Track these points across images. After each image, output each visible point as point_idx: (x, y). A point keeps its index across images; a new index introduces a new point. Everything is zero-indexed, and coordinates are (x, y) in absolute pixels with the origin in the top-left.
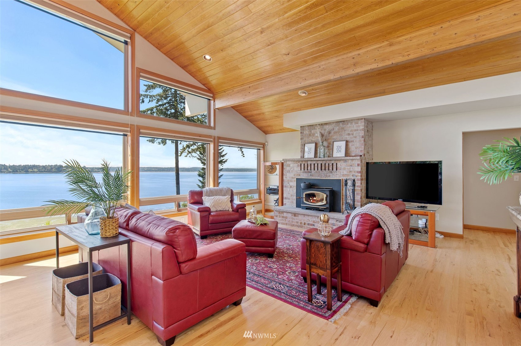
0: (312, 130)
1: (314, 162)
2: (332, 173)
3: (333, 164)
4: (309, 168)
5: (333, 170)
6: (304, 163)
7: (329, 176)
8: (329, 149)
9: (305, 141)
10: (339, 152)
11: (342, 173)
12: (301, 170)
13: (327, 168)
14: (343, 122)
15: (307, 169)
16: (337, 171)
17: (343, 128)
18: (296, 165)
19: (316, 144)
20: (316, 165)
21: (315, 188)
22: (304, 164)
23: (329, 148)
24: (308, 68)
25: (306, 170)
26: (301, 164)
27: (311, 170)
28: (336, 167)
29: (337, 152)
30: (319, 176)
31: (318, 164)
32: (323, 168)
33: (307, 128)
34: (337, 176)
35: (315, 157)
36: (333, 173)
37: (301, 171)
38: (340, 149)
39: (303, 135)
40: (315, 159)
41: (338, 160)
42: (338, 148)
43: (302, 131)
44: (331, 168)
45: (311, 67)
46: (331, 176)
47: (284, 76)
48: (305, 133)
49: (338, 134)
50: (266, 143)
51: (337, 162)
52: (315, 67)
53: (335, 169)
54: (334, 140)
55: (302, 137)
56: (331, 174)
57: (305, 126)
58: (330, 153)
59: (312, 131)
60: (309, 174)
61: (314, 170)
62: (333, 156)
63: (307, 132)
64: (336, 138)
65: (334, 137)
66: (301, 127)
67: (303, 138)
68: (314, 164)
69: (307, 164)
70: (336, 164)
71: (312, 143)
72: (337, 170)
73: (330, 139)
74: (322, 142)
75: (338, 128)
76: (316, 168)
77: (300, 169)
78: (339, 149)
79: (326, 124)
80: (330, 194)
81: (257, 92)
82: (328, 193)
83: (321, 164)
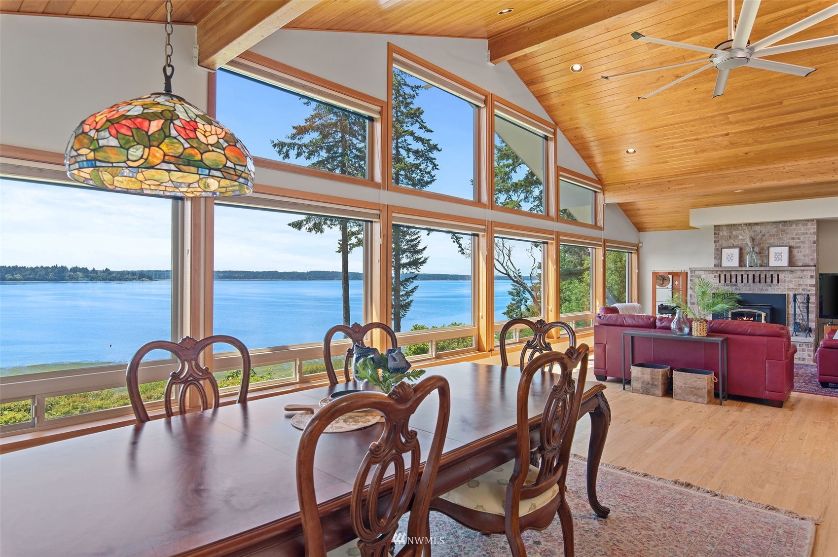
0: (734, 230)
1: (742, 273)
2: (771, 286)
3: (772, 275)
4: (734, 280)
5: (772, 282)
6: (724, 273)
7: (767, 290)
8: (760, 256)
9: (722, 244)
10: (778, 260)
11: (787, 287)
12: (720, 282)
13: (763, 280)
14: (784, 223)
15: (731, 282)
16: (779, 284)
17: (783, 231)
18: (712, 276)
19: (741, 250)
20: (745, 276)
21: (746, 305)
22: (725, 275)
23: (762, 255)
24: (766, 167)
25: (728, 282)
26: (720, 275)
27: (736, 282)
28: (777, 279)
29: (776, 260)
30: (749, 290)
31: (748, 275)
32: (757, 280)
33: (725, 228)
34: (779, 290)
35: (740, 266)
36: (773, 286)
37: (720, 284)
38: (780, 257)
39: (718, 238)
40: (740, 269)
41: (779, 270)
42: (776, 255)
43: (717, 232)
44: (769, 280)
45: (771, 166)
46: (770, 290)
47: (729, 173)
48: (721, 234)
49: (776, 238)
50: (640, 245)
51: (779, 273)
52: (777, 168)
53: (775, 281)
54: (769, 245)
55: (717, 239)
56: (770, 288)
57: (722, 226)
58: (763, 261)
59: (734, 233)
60: (734, 287)
61: (742, 282)
62: (770, 265)
63: (724, 233)
64: (773, 243)
65: (770, 241)
66: (715, 226)
67: (718, 241)
68: (742, 275)
69: (730, 275)
70: (777, 275)
71: (734, 247)
72: (778, 282)
73: (763, 243)
74: (753, 248)
75: (775, 229)
76: (745, 280)
77: (718, 281)
78: (778, 256)
79: (757, 224)
80: (771, 313)
81: (682, 188)
82: (768, 312)
83: (754, 275)
